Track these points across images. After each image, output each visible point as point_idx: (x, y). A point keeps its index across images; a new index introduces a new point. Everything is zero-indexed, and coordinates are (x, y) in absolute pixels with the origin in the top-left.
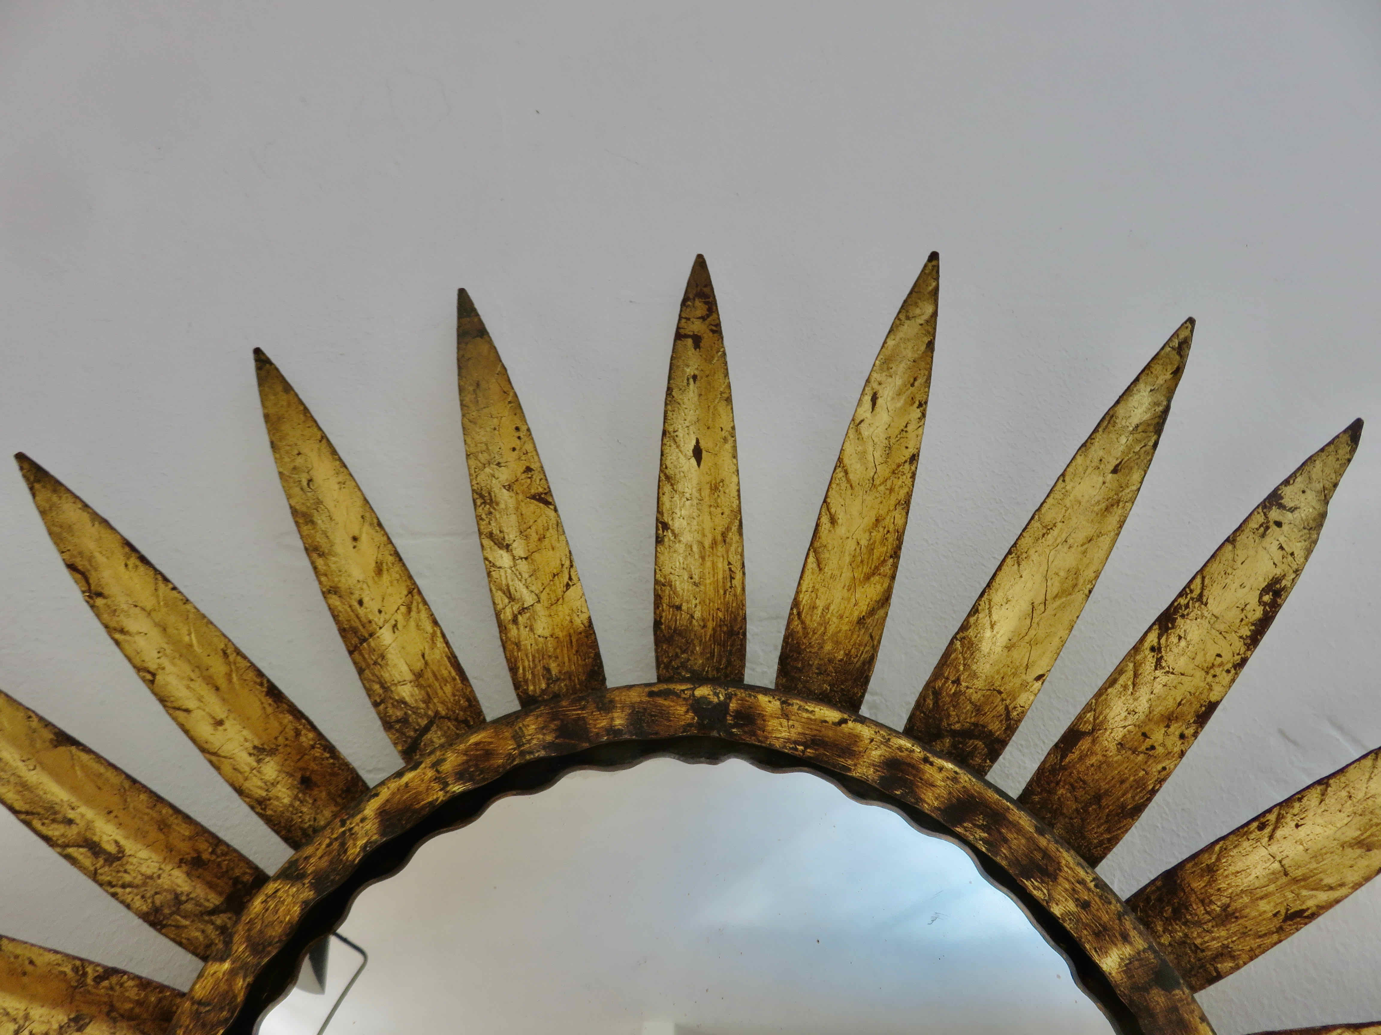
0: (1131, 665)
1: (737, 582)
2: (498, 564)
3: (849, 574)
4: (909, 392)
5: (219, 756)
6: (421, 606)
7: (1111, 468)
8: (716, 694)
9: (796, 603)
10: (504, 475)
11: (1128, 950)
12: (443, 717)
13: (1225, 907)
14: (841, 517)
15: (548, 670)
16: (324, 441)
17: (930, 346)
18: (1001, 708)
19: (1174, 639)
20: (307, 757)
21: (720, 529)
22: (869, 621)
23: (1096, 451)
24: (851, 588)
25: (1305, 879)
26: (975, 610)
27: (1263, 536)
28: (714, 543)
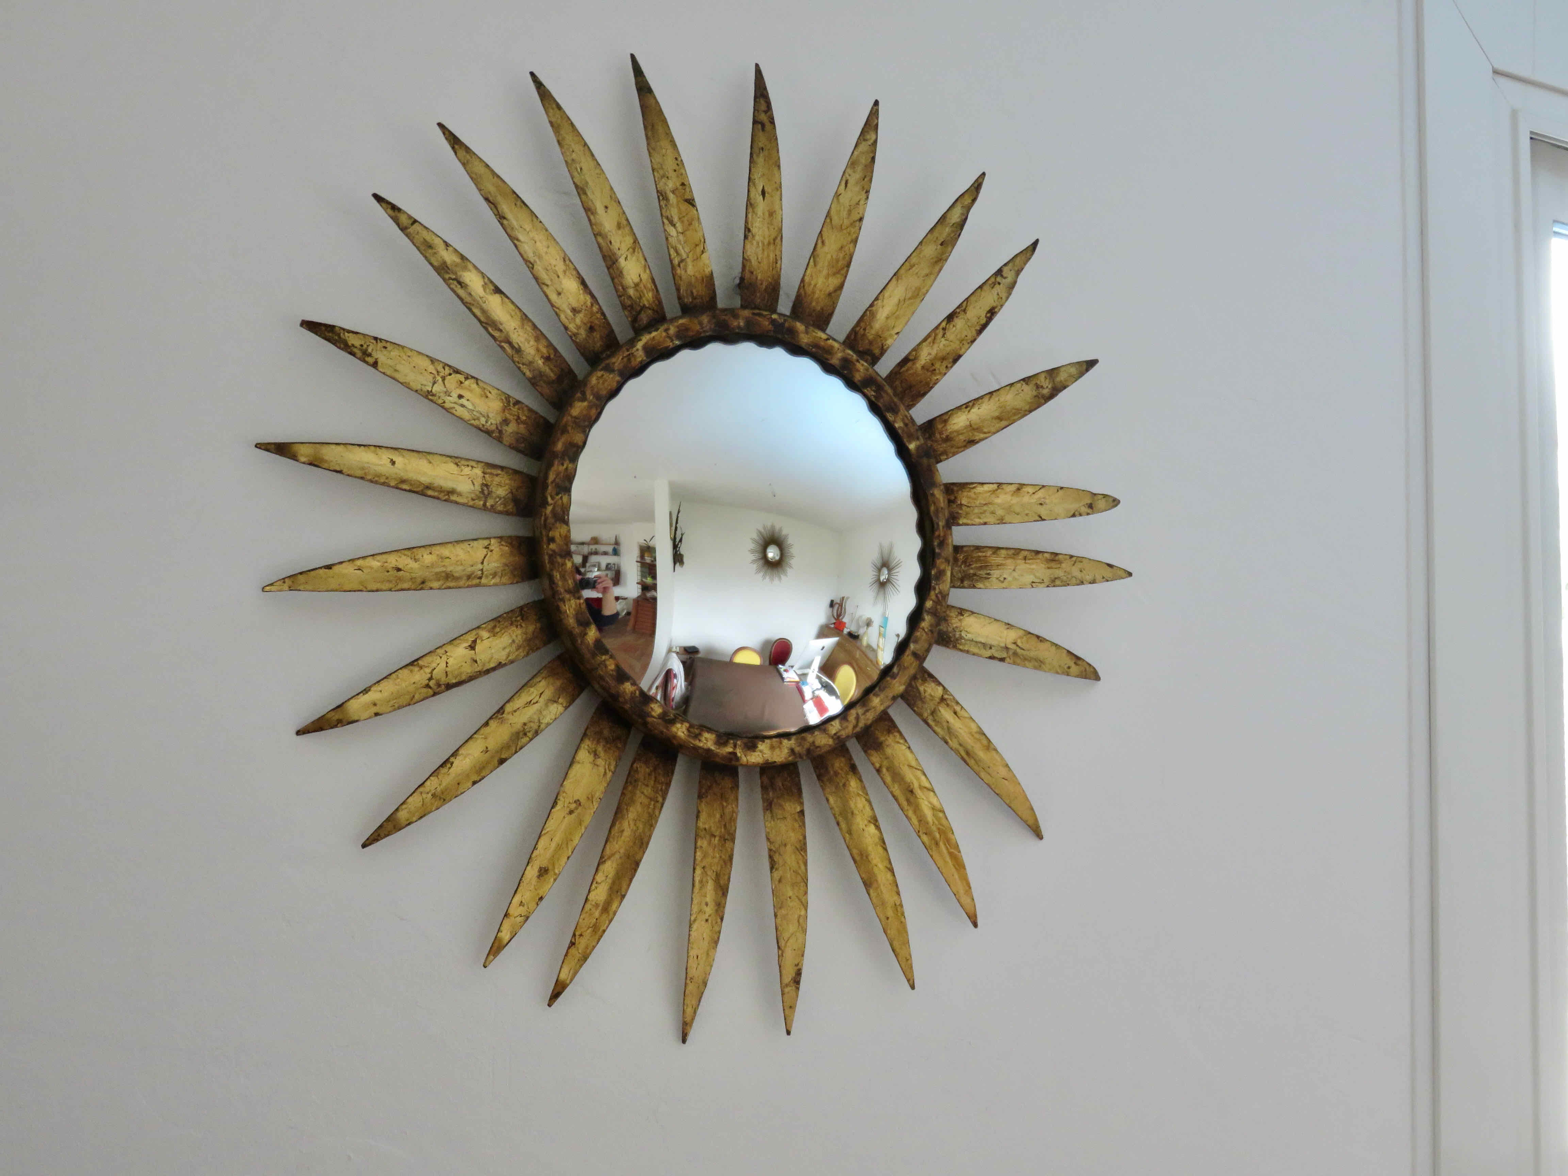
0: (934, 334)
1: (778, 265)
2: (671, 234)
3: (827, 271)
4: (861, 184)
5: (560, 310)
6: (639, 250)
7: (940, 242)
8: (780, 318)
9: (803, 281)
10: (671, 185)
11: (918, 443)
12: (647, 308)
13: (947, 436)
14: (827, 242)
15: (692, 293)
16: (586, 147)
17: (873, 159)
18: (880, 344)
19: (951, 326)
20: (594, 317)
21: (773, 237)
22: (833, 295)
23: (936, 233)
24: (827, 277)
25: (977, 429)
26: (877, 299)
27: (993, 288)
28: (769, 244)
